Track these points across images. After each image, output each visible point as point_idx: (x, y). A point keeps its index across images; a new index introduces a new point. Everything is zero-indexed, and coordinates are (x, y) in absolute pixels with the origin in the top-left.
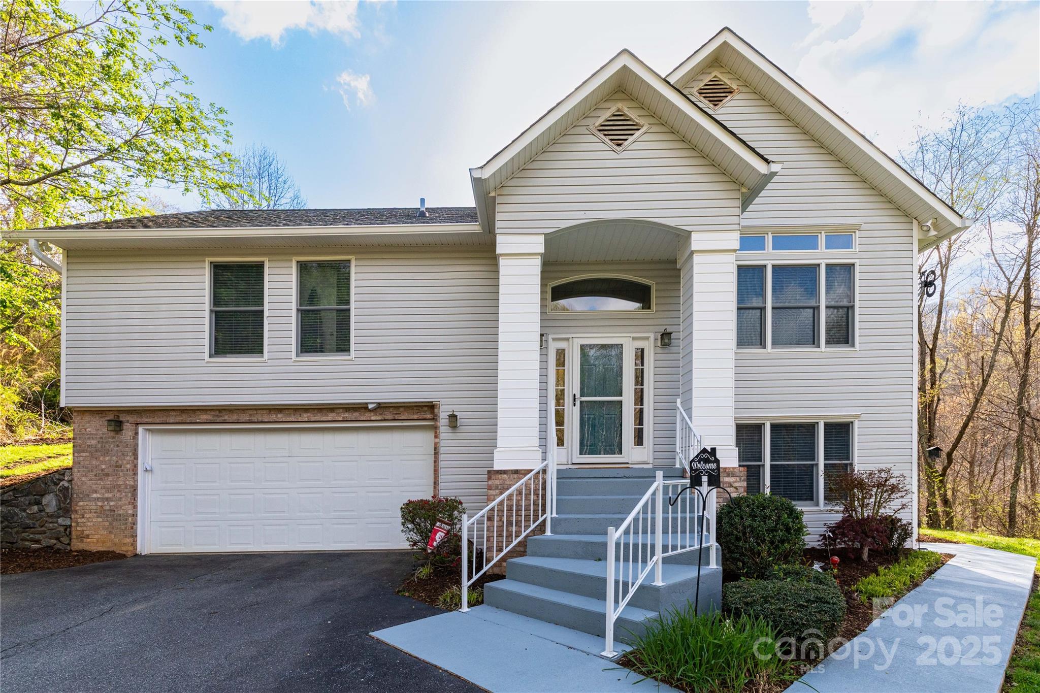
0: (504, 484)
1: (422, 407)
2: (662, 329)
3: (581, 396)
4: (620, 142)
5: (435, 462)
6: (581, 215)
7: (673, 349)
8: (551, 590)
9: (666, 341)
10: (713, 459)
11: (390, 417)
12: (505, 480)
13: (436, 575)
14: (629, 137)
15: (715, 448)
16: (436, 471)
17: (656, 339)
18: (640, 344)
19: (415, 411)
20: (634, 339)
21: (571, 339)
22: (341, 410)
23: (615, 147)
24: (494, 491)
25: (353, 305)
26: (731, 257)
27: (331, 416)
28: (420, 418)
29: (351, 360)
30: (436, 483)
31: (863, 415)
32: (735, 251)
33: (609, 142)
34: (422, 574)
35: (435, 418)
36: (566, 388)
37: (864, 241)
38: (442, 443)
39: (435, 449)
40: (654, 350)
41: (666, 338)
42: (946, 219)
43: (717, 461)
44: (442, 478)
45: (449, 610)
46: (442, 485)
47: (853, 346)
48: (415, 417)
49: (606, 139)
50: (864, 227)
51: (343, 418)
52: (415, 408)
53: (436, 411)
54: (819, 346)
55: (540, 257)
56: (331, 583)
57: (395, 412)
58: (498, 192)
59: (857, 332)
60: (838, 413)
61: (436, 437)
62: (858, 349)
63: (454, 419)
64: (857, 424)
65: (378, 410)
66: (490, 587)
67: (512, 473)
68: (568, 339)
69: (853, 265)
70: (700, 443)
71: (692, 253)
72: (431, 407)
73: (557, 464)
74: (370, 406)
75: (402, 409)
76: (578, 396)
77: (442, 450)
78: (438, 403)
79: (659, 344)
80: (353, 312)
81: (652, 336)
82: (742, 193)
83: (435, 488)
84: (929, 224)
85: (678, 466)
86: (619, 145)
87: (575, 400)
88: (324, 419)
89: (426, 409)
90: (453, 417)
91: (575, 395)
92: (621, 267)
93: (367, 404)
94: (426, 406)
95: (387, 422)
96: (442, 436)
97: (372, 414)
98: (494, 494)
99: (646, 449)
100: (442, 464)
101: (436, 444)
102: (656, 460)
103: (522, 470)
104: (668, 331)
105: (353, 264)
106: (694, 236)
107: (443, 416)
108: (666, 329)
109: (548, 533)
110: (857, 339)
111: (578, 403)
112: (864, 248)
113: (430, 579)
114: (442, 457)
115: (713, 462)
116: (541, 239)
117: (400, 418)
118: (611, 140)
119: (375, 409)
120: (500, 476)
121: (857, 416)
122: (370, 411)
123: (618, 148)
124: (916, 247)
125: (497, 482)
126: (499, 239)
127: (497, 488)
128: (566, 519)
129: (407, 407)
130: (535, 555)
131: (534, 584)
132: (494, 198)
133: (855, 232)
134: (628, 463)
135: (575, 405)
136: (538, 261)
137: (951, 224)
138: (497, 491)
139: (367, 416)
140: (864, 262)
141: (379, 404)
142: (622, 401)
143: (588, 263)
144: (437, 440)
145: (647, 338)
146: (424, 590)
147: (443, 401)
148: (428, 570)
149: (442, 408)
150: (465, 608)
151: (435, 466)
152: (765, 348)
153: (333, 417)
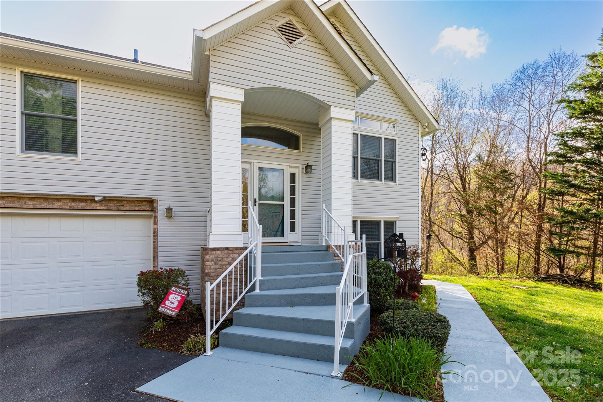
0: (218, 257)
1: (142, 201)
2: (306, 163)
3: (260, 200)
4: (291, 41)
5: (154, 242)
6: (267, 81)
7: (312, 175)
8: (273, 331)
9: (309, 170)
10: (401, 240)
11: (114, 208)
12: (219, 254)
13: (169, 327)
14: (296, 40)
15: (403, 233)
16: (155, 249)
17: (303, 169)
18: (293, 171)
19: (136, 204)
20: (290, 167)
21: (253, 163)
22: (68, 201)
23: (288, 43)
24: (210, 263)
25: (80, 117)
26: (350, 125)
27: (57, 205)
28: (141, 209)
29: (79, 161)
30: (155, 258)
31: (400, 218)
32: (353, 121)
33: (285, 39)
34: (158, 327)
35: (153, 210)
36: (249, 194)
37: (400, 129)
38: (160, 228)
39: (154, 233)
40: (302, 175)
41: (308, 168)
42: (433, 124)
43: (404, 242)
44: (160, 254)
45: (194, 356)
46: (160, 259)
47: (396, 182)
48: (137, 208)
49: (283, 37)
50: (400, 122)
51: (70, 207)
52: (137, 202)
53: (155, 205)
54: (381, 181)
55: (241, 104)
56: (70, 344)
57: (119, 204)
58: (212, 53)
59: (397, 175)
60: (389, 216)
61: (155, 223)
62: (397, 184)
63: (170, 211)
64: (397, 222)
65: (103, 202)
66: (225, 333)
67: (223, 250)
68: (250, 163)
69: (395, 140)
70: (344, 231)
71: (331, 118)
72: (151, 203)
73: (244, 244)
74: (97, 199)
75: (125, 202)
76: (257, 200)
77: (160, 234)
78: (157, 199)
79: (304, 172)
80: (80, 123)
81: (300, 166)
82: (356, 89)
83: (154, 261)
84: (426, 125)
85: (324, 244)
86: (291, 43)
87: (255, 203)
88: (51, 206)
89: (145, 203)
90: (169, 210)
91: (255, 199)
92: (282, 122)
93: (93, 196)
94: (145, 201)
95: (111, 211)
96: (160, 223)
97: (98, 205)
98: (211, 264)
99: (297, 234)
100: (160, 244)
101: (155, 229)
102: (303, 241)
103: (230, 248)
104: (310, 164)
105: (80, 84)
106: (332, 109)
107: (161, 208)
108: (309, 163)
109: (257, 290)
110: (397, 179)
111: (257, 204)
112: (400, 132)
113: (165, 331)
114: (159, 239)
115: (401, 242)
116: (242, 92)
117: (123, 209)
118: (286, 38)
119: (101, 201)
120: (215, 252)
121: (398, 218)
122: (96, 202)
123: (291, 45)
124: (420, 135)
125: (213, 256)
126: (212, 86)
127: (212, 260)
128: (268, 280)
129: (129, 200)
130: (251, 306)
131: (257, 328)
132: (209, 56)
133: (396, 123)
134: (287, 243)
135: (255, 206)
136: (239, 107)
137: (434, 126)
138: (213, 262)
139: (94, 205)
140: (400, 139)
141: (105, 197)
142: (283, 205)
143: (262, 116)
144: (156, 226)
145: (298, 167)
146: (165, 341)
147: (160, 198)
148: (161, 324)
149: (160, 203)
150: (209, 352)
151: (154, 245)
152: (357, 179)
153: (60, 206)
